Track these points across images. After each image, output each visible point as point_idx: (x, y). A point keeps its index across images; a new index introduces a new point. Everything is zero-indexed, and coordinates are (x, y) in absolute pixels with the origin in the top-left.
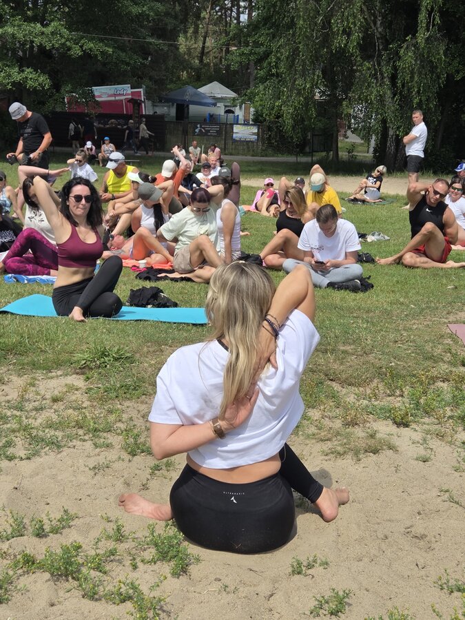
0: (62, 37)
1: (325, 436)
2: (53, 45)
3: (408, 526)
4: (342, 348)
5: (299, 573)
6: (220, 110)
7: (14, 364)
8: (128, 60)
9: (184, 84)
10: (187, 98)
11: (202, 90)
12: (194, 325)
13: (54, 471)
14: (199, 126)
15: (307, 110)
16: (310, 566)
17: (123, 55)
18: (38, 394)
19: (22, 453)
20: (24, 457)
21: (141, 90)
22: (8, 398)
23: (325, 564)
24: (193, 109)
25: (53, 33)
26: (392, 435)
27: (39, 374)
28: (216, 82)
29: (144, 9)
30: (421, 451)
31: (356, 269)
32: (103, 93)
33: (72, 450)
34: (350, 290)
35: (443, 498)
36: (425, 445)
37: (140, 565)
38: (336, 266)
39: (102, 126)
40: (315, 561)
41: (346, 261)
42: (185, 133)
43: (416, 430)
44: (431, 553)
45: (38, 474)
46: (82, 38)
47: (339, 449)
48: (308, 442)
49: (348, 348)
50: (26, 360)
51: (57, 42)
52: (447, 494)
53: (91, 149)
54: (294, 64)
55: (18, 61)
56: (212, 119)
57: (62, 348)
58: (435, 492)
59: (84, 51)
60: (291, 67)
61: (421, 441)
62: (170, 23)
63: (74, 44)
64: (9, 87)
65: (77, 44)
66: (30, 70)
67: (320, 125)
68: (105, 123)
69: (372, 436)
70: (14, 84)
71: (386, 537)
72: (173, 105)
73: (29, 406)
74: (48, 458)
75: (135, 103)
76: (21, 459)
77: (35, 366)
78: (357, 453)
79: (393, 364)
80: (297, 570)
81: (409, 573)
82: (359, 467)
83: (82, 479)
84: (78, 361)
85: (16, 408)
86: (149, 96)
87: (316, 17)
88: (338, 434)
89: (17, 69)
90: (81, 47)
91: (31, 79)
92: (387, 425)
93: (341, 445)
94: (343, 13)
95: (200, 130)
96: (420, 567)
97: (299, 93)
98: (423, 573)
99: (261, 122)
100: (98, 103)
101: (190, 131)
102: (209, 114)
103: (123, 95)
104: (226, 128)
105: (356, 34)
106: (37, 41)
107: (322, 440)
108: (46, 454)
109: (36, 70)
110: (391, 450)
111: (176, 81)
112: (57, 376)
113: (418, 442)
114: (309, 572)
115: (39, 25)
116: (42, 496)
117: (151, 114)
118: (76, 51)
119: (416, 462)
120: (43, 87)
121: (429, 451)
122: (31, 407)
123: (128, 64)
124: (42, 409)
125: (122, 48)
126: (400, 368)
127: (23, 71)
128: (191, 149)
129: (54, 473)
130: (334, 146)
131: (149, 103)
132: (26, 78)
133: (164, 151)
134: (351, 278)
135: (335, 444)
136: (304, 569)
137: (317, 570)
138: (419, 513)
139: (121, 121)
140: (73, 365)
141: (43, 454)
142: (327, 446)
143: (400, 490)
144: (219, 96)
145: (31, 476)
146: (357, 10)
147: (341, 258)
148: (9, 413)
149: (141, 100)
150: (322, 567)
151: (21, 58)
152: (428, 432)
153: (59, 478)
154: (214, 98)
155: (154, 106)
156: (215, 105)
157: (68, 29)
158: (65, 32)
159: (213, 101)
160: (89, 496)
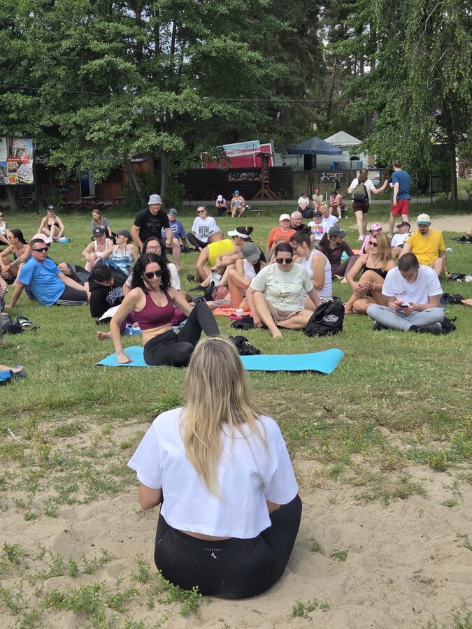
0: (193, 102)
1: (360, 481)
2: (186, 110)
3: (417, 569)
4: (399, 393)
5: (301, 615)
6: (345, 158)
7: (98, 413)
8: (253, 118)
9: (312, 136)
10: (314, 148)
11: (328, 140)
12: (268, 372)
13: (105, 515)
14: (323, 174)
15: (422, 154)
16: (311, 609)
17: (249, 114)
18: (110, 440)
19: (81, 498)
20: (82, 501)
21: (270, 144)
22: (84, 445)
23: (325, 607)
24: (320, 159)
25: (185, 100)
26: (426, 479)
27: (116, 423)
28: (342, 132)
29: (268, 71)
30: (449, 496)
31: (437, 313)
32: (234, 150)
33: (126, 495)
34: (432, 333)
35: (458, 543)
36: (455, 490)
37: (157, 605)
38: (420, 310)
39: (235, 180)
40: (316, 605)
41: (429, 305)
42: (311, 180)
43: (450, 475)
44: (432, 598)
45: (91, 518)
46: (212, 102)
47: (371, 494)
48: (344, 486)
49: (405, 393)
50: (108, 409)
51: (189, 107)
52: (464, 539)
53: (222, 202)
54: (408, 112)
55: (155, 127)
56: (337, 166)
57: (142, 398)
58: (453, 537)
59: (214, 114)
60: (405, 115)
61: (452, 486)
62: (296, 81)
63: (205, 108)
64: (148, 150)
65: (207, 107)
66: (166, 134)
67: (436, 167)
68: (237, 178)
69: (404, 481)
70: (152, 147)
71: (391, 582)
72: (301, 155)
73: (101, 453)
74: (104, 502)
75: (264, 157)
76: (80, 503)
77: (115, 414)
78: (387, 497)
79: (445, 408)
80: (299, 612)
81: (403, 618)
82: (386, 512)
83: (128, 522)
84: (153, 410)
85: (89, 455)
86: (277, 149)
87: (428, 67)
88: (372, 479)
89: (154, 134)
90: (211, 110)
91: (167, 142)
92: (424, 470)
93: (373, 490)
94: (454, 60)
95: (325, 178)
96: (417, 611)
97: (414, 139)
98: (417, 617)
99: (384, 167)
100: (229, 159)
101: (316, 178)
102: (334, 162)
103: (253, 150)
104: (349, 174)
105: (467, 80)
106: (171, 107)
107: (357, 485)
108: (103, 499)
109: (171, 134)
110: (421, 496)
111: (305, 133)
112: (132, 424)
113: (449, 487)
114: (310, 614)
115: (173, 93)
116: (90, 538)
117: (281, 165)
118: (207, 114)
119: (442, 507)
120: (177, 148)
121: (457, 496)
122: (101, 454)
123: (254, 122)
124: (111, 455)
125: (248, 108)
126: (451, 412)
127: (160, 135)
128: (314, 196)
129: (105, 516)
130: (453, 186)
131: (278, 156)
132: (163, 141)
133: (292, 199)
134: (433, 321)
135: (367, 490)
136: (305, 611)
137: (318, 613)
138: (432, 558)
139: (252, 174)
140: (148, 413)
141: (100, 498)
142: (359, 491)
143: (420, 535)
144: (345, 145)
145: (85, 519)
146: (467, 57)
147: (424, 302)
148: (81, 459)
149: (270, 154)
150: (322, 610)
151: (158, 123)
152: (461, 477)
153: (109, 521)
154: (340, 147)
155: (284, 158)
156: (340, 153)
157: (198, 95)
158: (196, 97)
159: (339, 150)
160: (130, 538)
